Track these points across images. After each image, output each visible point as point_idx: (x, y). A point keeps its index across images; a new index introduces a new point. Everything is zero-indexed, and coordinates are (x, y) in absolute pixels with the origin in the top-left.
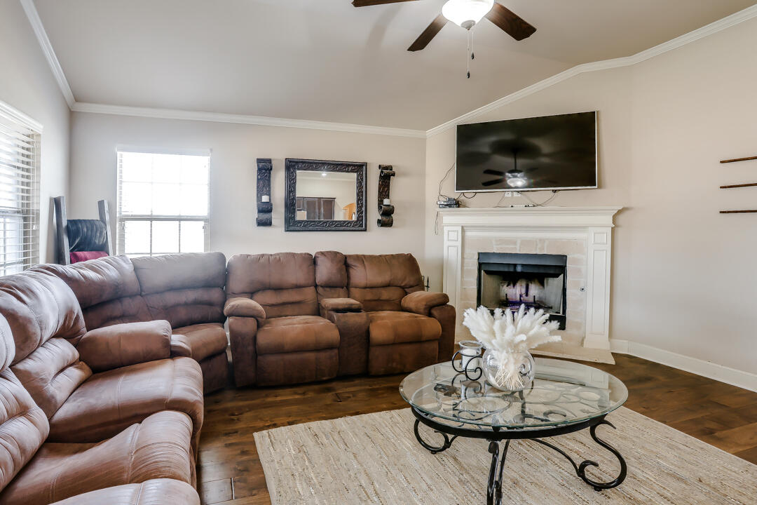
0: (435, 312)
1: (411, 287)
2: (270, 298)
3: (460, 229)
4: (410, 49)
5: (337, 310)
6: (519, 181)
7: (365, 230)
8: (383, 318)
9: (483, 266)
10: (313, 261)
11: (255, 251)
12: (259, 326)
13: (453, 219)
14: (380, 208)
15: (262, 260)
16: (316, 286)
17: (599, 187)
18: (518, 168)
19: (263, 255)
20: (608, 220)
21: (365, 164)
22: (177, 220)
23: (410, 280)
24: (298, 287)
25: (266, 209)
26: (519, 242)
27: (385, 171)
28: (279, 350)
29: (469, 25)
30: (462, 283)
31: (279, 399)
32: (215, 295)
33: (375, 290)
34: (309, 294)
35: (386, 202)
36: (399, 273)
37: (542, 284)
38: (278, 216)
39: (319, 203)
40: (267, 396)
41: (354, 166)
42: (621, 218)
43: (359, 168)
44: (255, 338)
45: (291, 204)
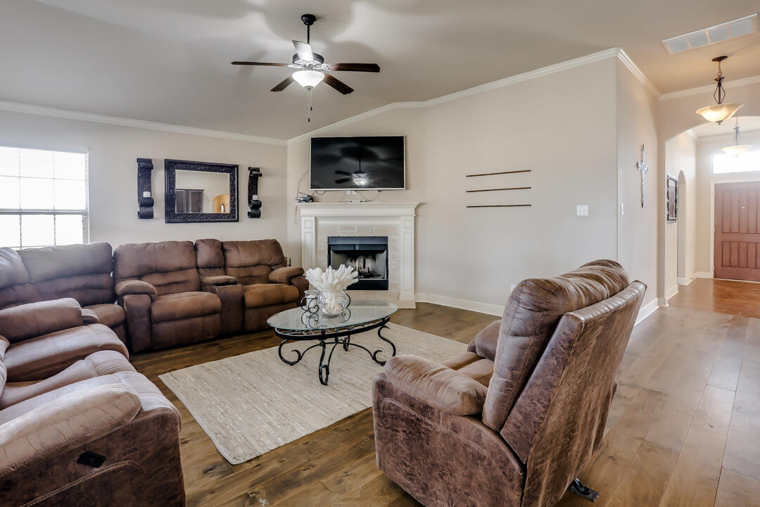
0: (294, 281)
1: (277, 264)
2: (158, 279)
3: (314, 218)
4: (272, 90)
5: (218, 284)
6: (361, 180)
7: (238, 221)
8: (254, 288)
9: (332, 247)
10: (194, 248)
11: (140, 240)
12: (152, 301)
13: (308, 211)
14: (250, 202)
15: (148, 248)
16: (198, 268)
17: (406, 189)
18: (362, 170)
19: (148, 244)
20: (412, 211)
21: (237, 166)
22: (52, 213)
23: (275, 259)
24: (181, 269)
25: (147, 204)
26: (356, 228)
27: (254, 172)
28: (171, 318)
29: (309, 88)
30: (316, 259)
31: (173, 355)
32: (104, 280)
33: (247, 269)
34: (192, 274)
35: (255, 197)
36: (267, 255)
37: (374, 258)
38: (159, 209)
39: (187, 194)
40: (162, 355)
41: (228, 167)
42: (421, 210)
43: (232, 169)
44: (150, 311)
45: (171, 199)
